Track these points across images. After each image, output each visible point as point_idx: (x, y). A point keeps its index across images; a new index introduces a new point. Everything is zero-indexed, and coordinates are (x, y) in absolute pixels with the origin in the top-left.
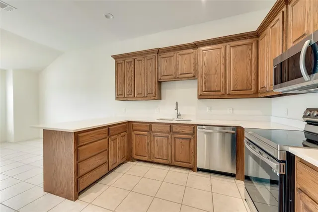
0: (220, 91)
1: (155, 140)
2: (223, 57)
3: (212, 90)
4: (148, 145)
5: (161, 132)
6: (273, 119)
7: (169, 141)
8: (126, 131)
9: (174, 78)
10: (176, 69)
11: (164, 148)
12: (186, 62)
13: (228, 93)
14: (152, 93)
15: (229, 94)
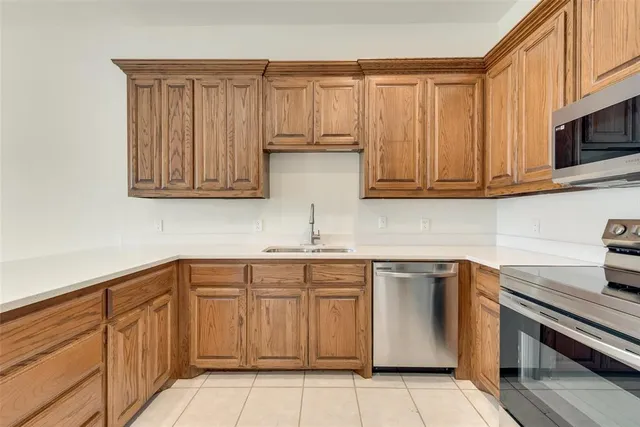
0: (413, 181)
1: (263, 308)
2: (420, 106)
3: (398, 178)
4: (241, 325)
5: (279, 285)
6: (500, 241)
7: (303, 306)
8: (168, 292)
9: (309, 144)
10: (314, 122)
11: (289, 325)
12: (336, 106)
13: (429, 186)
14: (248, 180)
15: (431, 189)
